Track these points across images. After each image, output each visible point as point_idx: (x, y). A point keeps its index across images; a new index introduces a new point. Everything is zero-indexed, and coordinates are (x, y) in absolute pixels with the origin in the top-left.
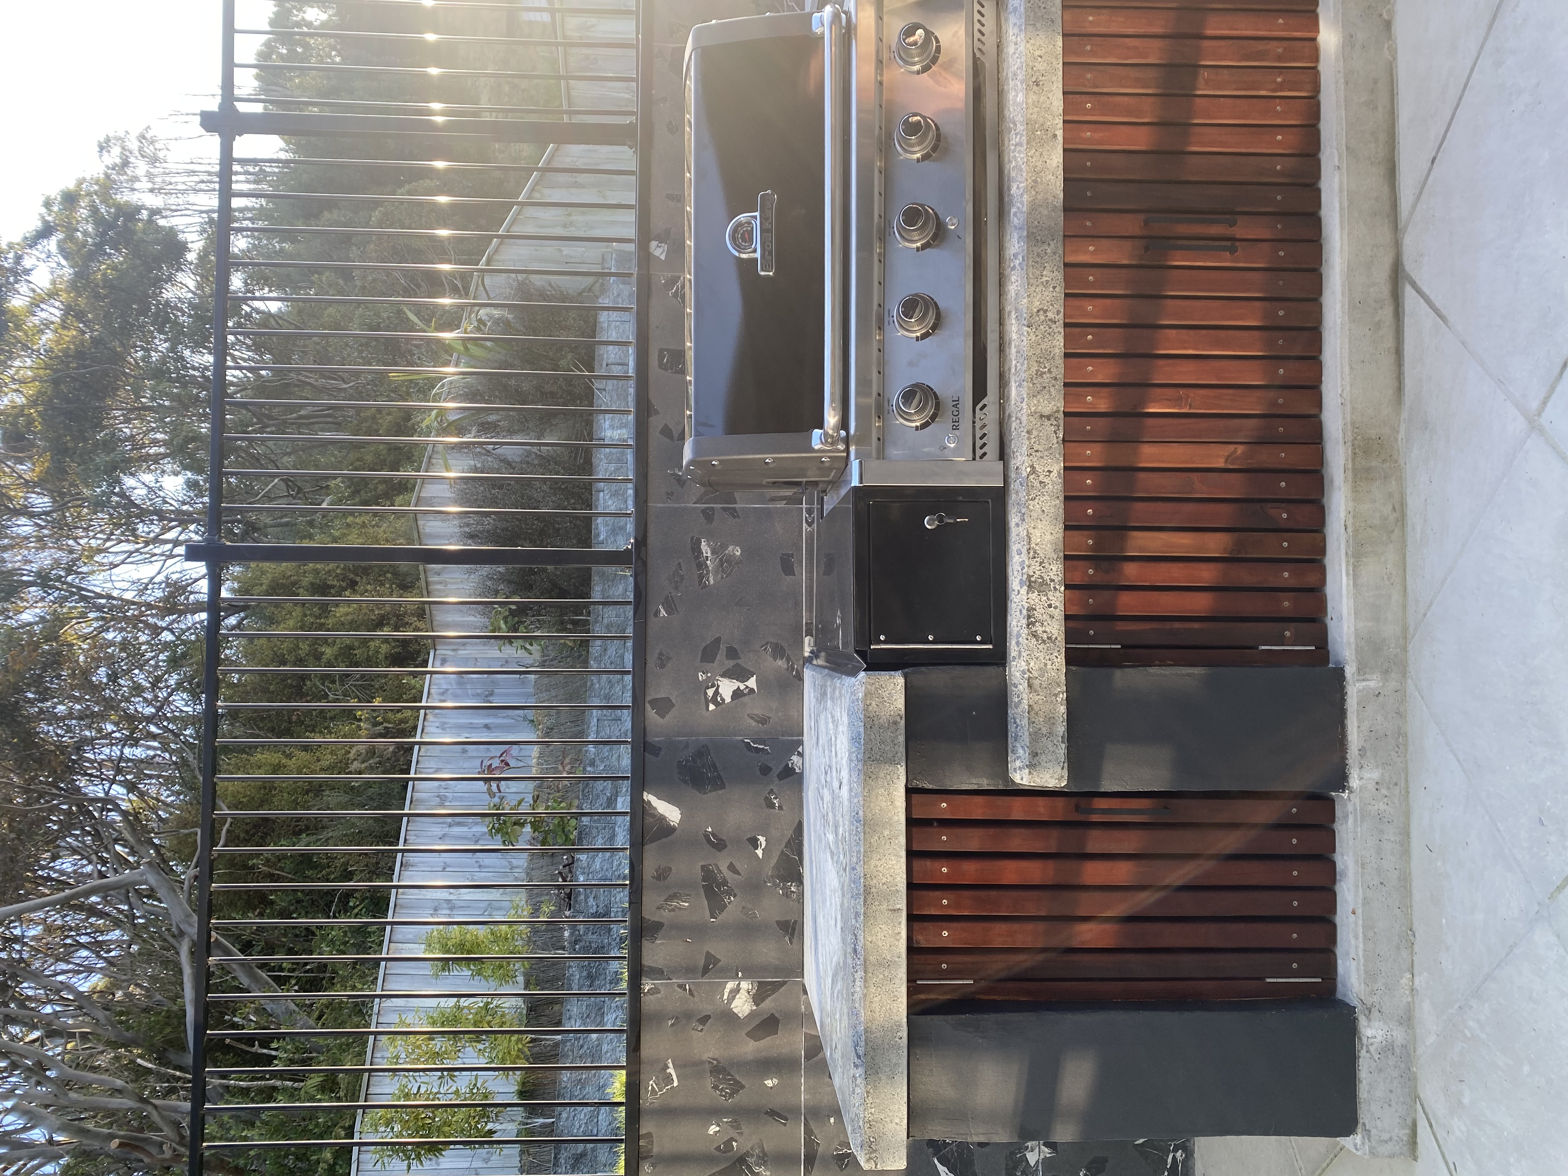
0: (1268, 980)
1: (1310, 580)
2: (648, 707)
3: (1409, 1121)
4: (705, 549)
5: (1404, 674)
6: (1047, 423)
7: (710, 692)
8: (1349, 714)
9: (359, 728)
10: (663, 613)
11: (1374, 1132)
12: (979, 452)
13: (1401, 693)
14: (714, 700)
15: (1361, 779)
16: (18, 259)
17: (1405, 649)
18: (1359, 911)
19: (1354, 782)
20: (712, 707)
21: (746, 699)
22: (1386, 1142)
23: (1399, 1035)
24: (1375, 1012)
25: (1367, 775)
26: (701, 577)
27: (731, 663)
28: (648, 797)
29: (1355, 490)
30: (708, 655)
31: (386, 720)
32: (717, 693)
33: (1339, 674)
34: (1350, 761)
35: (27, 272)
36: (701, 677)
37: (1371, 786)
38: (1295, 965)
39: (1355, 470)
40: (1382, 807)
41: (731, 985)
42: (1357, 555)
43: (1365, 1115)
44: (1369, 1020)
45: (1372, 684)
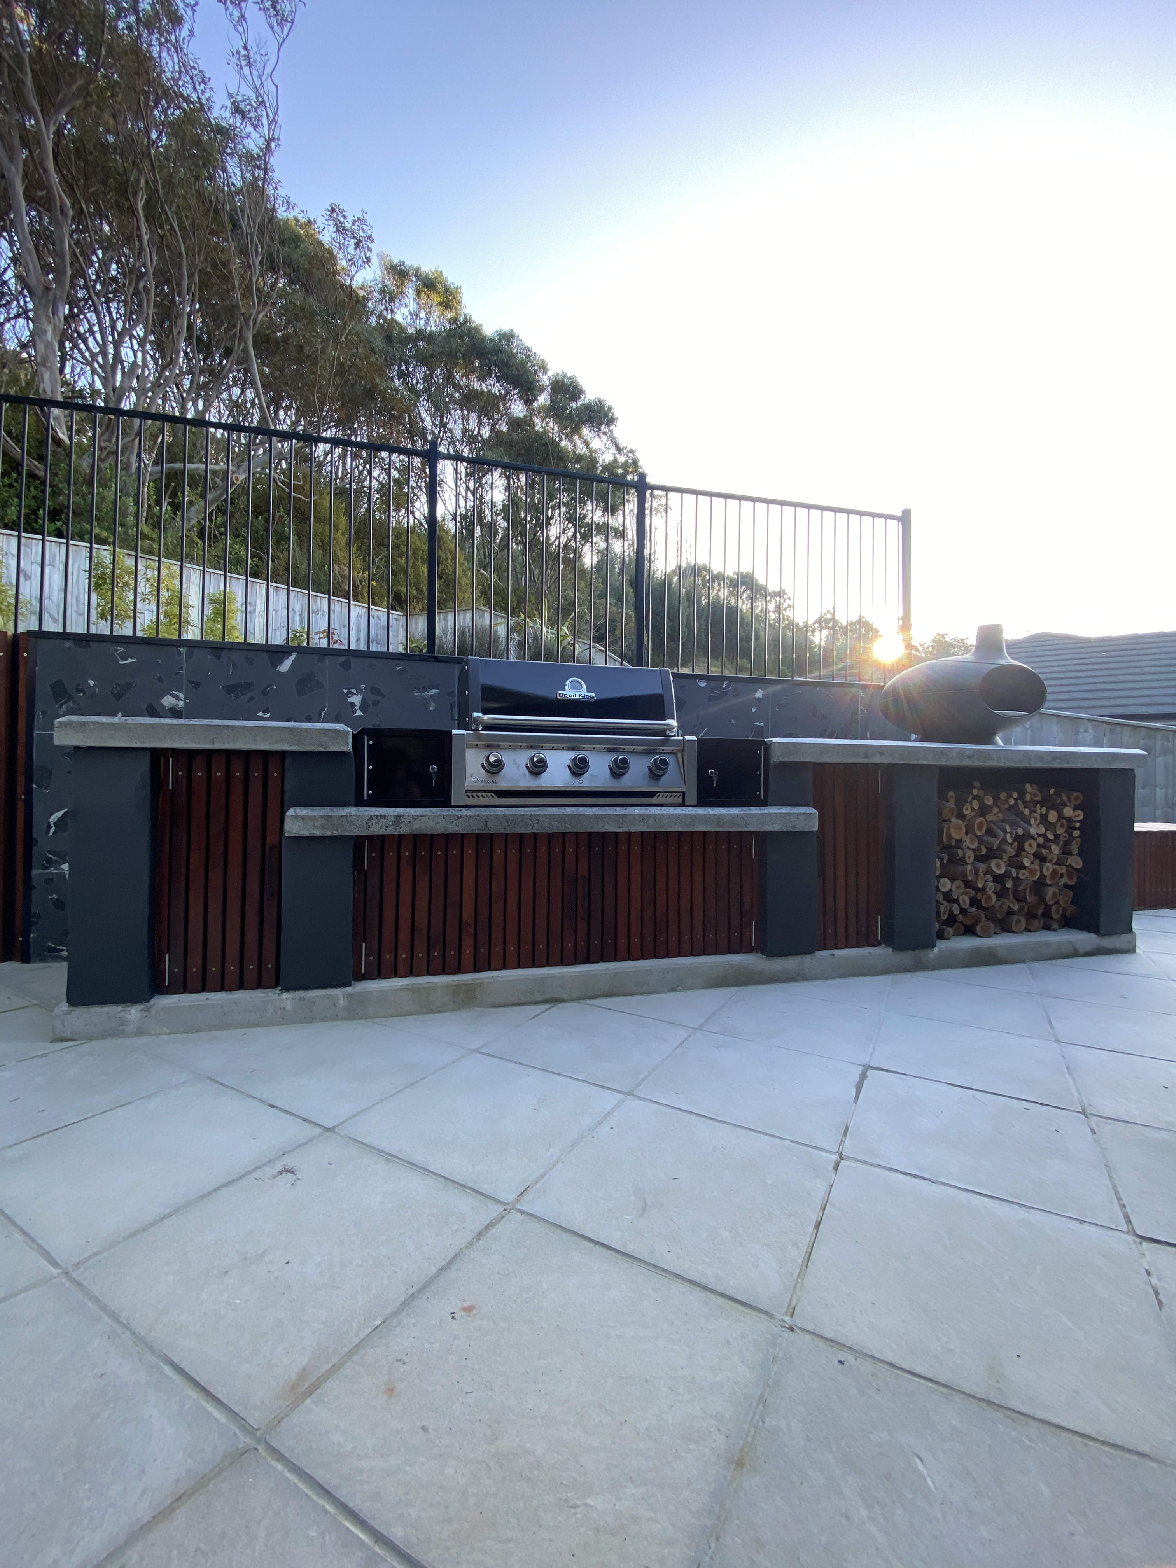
0: (167, 956)
1: (401, 970)
2: (346, 658)
3: (76, 1037)
4: (433, 692)
5: (346, 1019)
6: (483, 824)
7: (354, 691)
8: (324, 990)
9: (359, 572)
10: (399, 668)
11: (69, 1017)
12: (470, 794)
13: (336, 1018)
14: (349, 692)
15: (287, 999)
16: (605, 434)
17: (361, 1018)
18: (208, 1002)
19: (285, 996)
20: (345, 691)
21: (350, 709)
22: (63, 1024)
23: (130, 1028)
24: (146, 1013)
25: (289, 1002)
26: (418, 689)
27: (370, 702)
28: (294, 656)
29: (449, 986)
30: (375, 691)
31: (363, 586)
32: (353, 694)
33: (348, 984)
34: (297, 993)
35: (600, 437)
36: (363, 686)
37: (283, 1005)
38: (176, 970)
39: (458, 986)
40: (270, 1012)
41: (182, 696)
42: (412, 990)
43: (81, 1011)
44: (141, 1011)
45: (341, 1002)
